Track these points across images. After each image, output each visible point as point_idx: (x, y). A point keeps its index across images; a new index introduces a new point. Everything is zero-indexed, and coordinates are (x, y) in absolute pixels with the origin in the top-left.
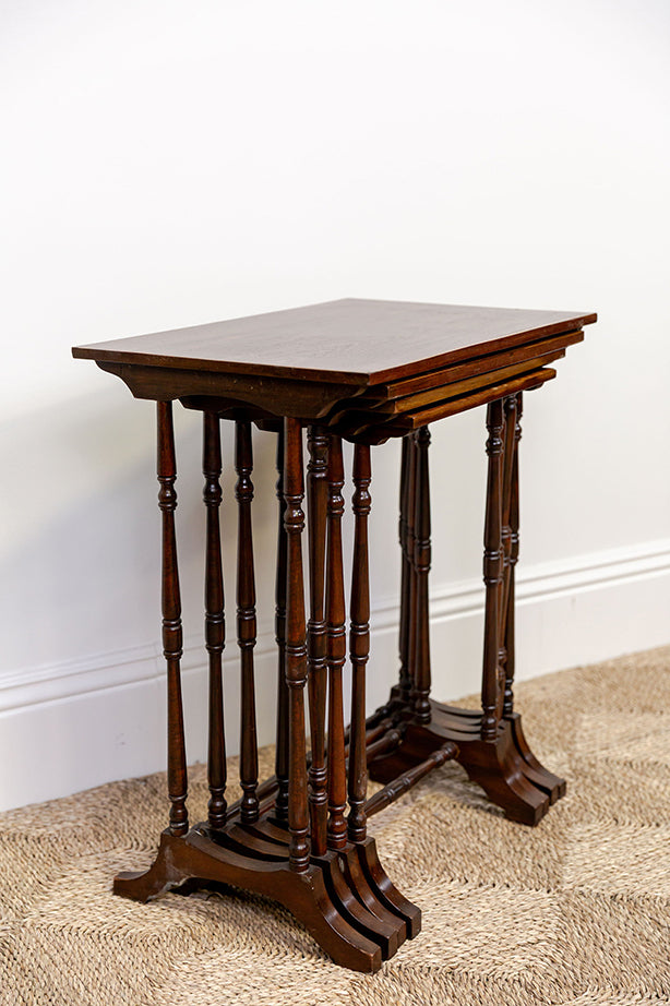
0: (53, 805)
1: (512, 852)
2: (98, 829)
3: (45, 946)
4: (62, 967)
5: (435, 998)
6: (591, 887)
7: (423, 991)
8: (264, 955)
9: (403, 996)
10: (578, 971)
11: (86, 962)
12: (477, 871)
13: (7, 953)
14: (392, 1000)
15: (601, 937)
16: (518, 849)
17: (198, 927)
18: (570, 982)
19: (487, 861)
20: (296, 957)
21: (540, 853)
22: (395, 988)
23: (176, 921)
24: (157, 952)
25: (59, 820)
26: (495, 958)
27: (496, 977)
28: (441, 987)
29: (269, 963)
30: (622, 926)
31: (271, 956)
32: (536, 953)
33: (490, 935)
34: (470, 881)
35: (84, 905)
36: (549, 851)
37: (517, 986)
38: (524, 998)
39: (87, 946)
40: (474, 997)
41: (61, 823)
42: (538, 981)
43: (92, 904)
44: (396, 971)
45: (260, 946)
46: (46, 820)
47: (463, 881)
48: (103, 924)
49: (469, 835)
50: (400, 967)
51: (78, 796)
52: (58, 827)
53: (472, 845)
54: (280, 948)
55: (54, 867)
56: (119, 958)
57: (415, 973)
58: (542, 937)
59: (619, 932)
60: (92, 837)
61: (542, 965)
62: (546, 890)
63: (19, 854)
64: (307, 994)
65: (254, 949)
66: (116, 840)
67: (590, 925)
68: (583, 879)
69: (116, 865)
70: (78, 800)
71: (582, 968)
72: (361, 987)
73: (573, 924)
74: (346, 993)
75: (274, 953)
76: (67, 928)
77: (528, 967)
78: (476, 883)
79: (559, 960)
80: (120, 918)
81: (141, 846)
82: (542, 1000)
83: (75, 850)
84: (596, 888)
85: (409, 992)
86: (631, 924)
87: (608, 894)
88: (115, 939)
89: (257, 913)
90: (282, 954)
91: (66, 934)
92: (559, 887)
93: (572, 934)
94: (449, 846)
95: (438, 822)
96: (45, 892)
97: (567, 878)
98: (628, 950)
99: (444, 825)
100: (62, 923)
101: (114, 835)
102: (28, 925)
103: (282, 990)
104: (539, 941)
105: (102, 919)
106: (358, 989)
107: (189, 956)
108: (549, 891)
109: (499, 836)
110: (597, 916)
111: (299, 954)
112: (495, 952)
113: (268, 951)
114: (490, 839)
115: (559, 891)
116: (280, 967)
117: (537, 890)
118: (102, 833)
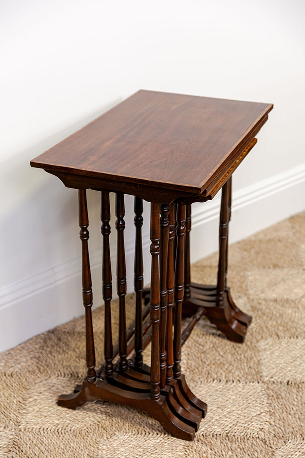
0: (12, 352)
1: (236, 360)
2: (39, 366)
3: (35, 442)
4: (46, 453)
5: (224, 453)
6: (277, 378)
7: (217, 449)
8: (139, 436)
9: (209, 453)
10: (283, 429)
11: (57, 449)
12: (224, 374)
13: (17, 448)
14: (204, 455)
15: (288, 407)
16: (239, 358)
17: (104, 421)
18: (281, 435)
19: (226, 367)
20: (154, 436)
21: (249, 359)
22: (204, 449)
23: (92, 419)
24: (89, 439)
25: (19, 361)
26: (244, 425)
27: (248, 436)
28: (224, 446)
29: (143, 440)
30: (296, 400)
31: (143, 436)
32: (261, 420)
33: (239, 412)
34: (222, 380)
35: (45, 414)
36: (253, 358)
37: (258, 440)
38: (263, 447)
39: (55, 439)
40: (241, 449)
41: (19, 364)
42: (267, 437)
43: (49, 413)
44: (202, 438)
45: (136, 430)
46: (11, 362)
47: (219, 380)
48: (58, 424)
49: (214, 351)
50: (203, 435)
51: (23, 345)
52: (19, 366)
53: (217, 358)
54: (146, 430)
55: (24, 392)
56: (72, 445)
57: (211, 438)
58: (262, 410)
59: (295, 403)
60: (37, 371)
61: (266, 427)
62: (257, 382)
63: (5, 385)
65: (134, 433)
66: (49, 372)
67: (281, 400)
68: (272, 374)
69: (54, 388)
70: (23, 348)
71: (284, 427)
73: (274, 401)
74: (182, 454)
76: (42, 429)
77: (261, 429)
78: (225, 381)
79: (273, 423)
80: (65, 420)
81: (63, 375)
82: (271, 447)
83: (31, 380)
84: (279, 378)
85: (211, 450)
86: (299, 399)
87: (285, 381)
88: (67, 433)
89: (129, 410)
90: (147, 434)
91: (42, 432)
92: (262, 379)
93: (275, 406)
94: (207, 360)
95: (198, 345)
96: (25, 408)
97: (264, 374)
98: (301, 413)
99: (201, 347)
100: (38, 427)
101: (48, 369)
102: (23, 430)
104: (262, 413)
105: (56, 422)
106: (188, 450)
107: (104, 440)
108: (258, 382)
109: (228, 351)
110: (283, 395)
111: (155, 433)
112: (244, 422)
113: (140, 432)
114: (224, 353)
115: (263, 382)
116: (148, 441)
117: (253, 382)
118: (41, 368)
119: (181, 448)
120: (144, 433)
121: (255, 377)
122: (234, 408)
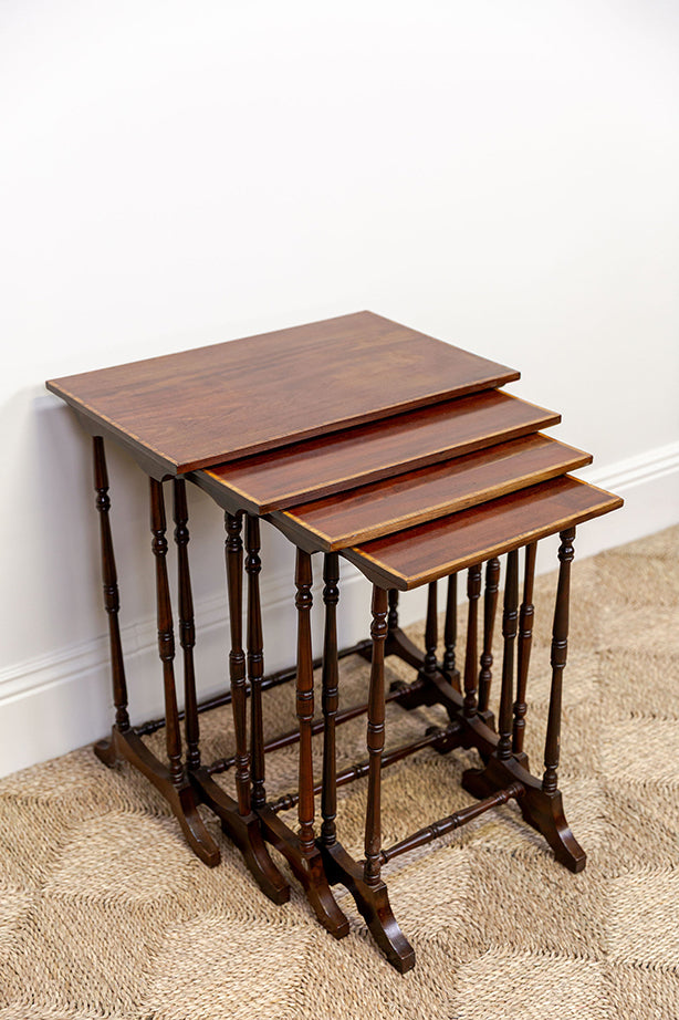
0: (56, 765)
1: (433, 807)
2: (95, 791)
3: (62, 917)
4: (78, 937)
6: (496, 843)
8: (237, 921)
9: (347, 960)
10: (483, 930)
11: (96, 932)
12: (405, 828)
13: (32, 924)
14: (338, 963)
15: (501, 894)
16: (438, 803)
17: (183, 893)
18: (476, 940)
19: (413, 816)
20: (262, 923)
22: (340, 952)
23: (165, 887)
24: (152, 919)
25: (63, 781)
26: (418, 919)
27: (420, 938)
29: (241, 929)
30: (520, 883)
31: (242, 922)
32: (450, 912)
33: (415, 896)
35: (89, 873)
37: (435, 946)
38: (441, 958)
39: (96, 916)
41: (62, 785)
42: (452, 941)
43: (96, 871)
45: (233, 911)
46: (51, 781)
48: (107, 891)
49: (399, 788)
51: (76, 754)
52: (62, 789)
53: (401, 800)
54: (249, 913)
55: (63, 833)
56: (122, 927)
57: (356, 936)
58: (455, 896)
59: (517, 889)
60: (90, 799)
61: (455, 925)
62: (459, 846)
63: (32, 819)
64: (272, 960)
65: (229, 915)
66: (111, 803)
67: (493, 881)
69: (113, 830)
70: (76, 759)
71: (486, 927)
72: (314, 952)
73: (479, 881)
74: (302, 957)
75: (245, 918)
76: (78, 897)
77: (444, 928)
79: (468, 919)
80: (119, 885)
81: (132, 808)
82: (455, 960)
83: (77, 814)
84: (500, 843)
85: (351, 955)
86: (526, 880)
87: (509, 850)
88: (118, 908)
90: (251, 919)
91: (78, 903)
93: (479, 891)
96: (58, 860)
98: (522, 907)
100: (73, 893)
101: (109, 797)
102: (47, 896)
103: (252, 956)
104: (452, 901)
105: (105, 887)
106: (311, 953)
107: (177, 924)
108: (462, 848)
109: (423, 789)
110: (499, 873)
111: (265, 919)
112: (419, 913)
113: (240, 916)
114: (415, 793)
115: (470, 848)
116: (250, 932)
117: (453, 847)
118: (99, 794)
119: (302, 947)
120: (245, 917)
121: (459, 839)
122: (407, 889)
